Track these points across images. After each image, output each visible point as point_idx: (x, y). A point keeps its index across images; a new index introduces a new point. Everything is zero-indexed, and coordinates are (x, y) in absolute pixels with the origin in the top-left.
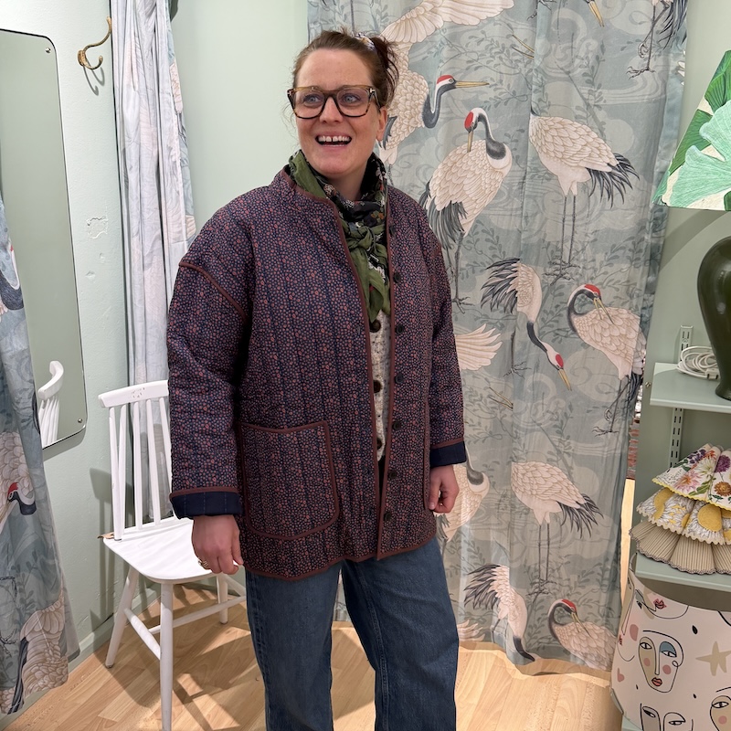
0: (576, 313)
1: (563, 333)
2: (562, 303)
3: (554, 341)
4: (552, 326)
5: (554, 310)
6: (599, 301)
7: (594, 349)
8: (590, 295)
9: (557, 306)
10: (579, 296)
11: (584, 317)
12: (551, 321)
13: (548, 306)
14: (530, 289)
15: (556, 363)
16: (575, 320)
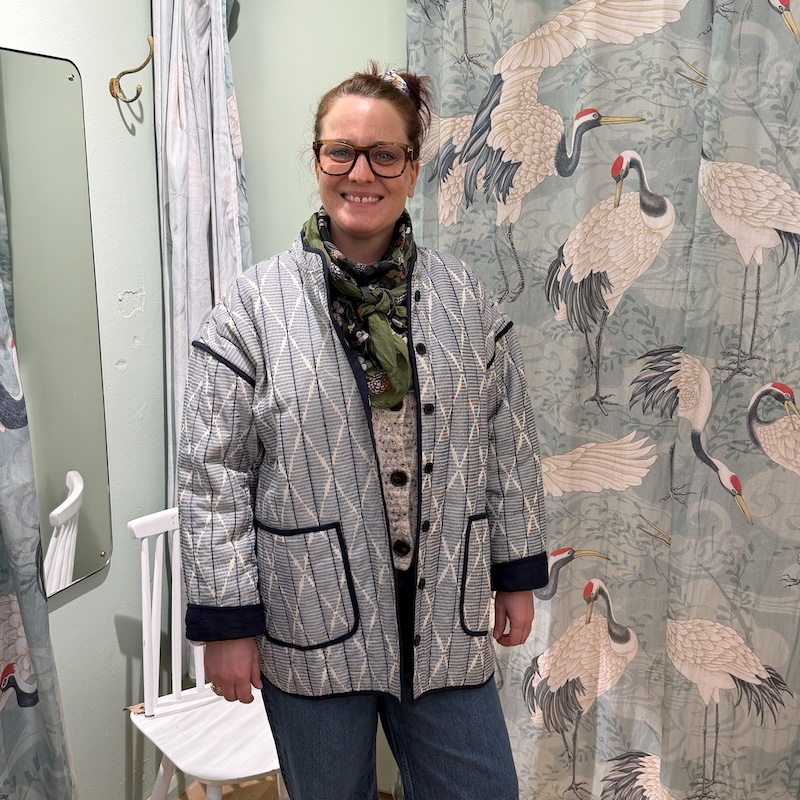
0: (759, 421)
1: (742, 447)
2: (739, 406)
3: (728, 457)
4: (726, 437)
5: (728, 415)
6: (792, 405)
7: (784, 469)
8: (779, 398)
9: (733, 411)
10: (764, 398)
11: (771, 426)
12: (723, 430)
13: (720, 411)
14: (697, 387)
15: (730, 487)
16: (759, 429)
